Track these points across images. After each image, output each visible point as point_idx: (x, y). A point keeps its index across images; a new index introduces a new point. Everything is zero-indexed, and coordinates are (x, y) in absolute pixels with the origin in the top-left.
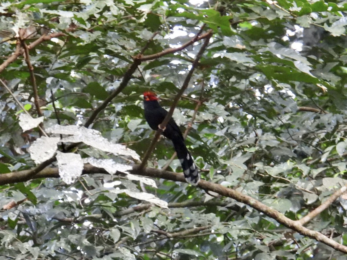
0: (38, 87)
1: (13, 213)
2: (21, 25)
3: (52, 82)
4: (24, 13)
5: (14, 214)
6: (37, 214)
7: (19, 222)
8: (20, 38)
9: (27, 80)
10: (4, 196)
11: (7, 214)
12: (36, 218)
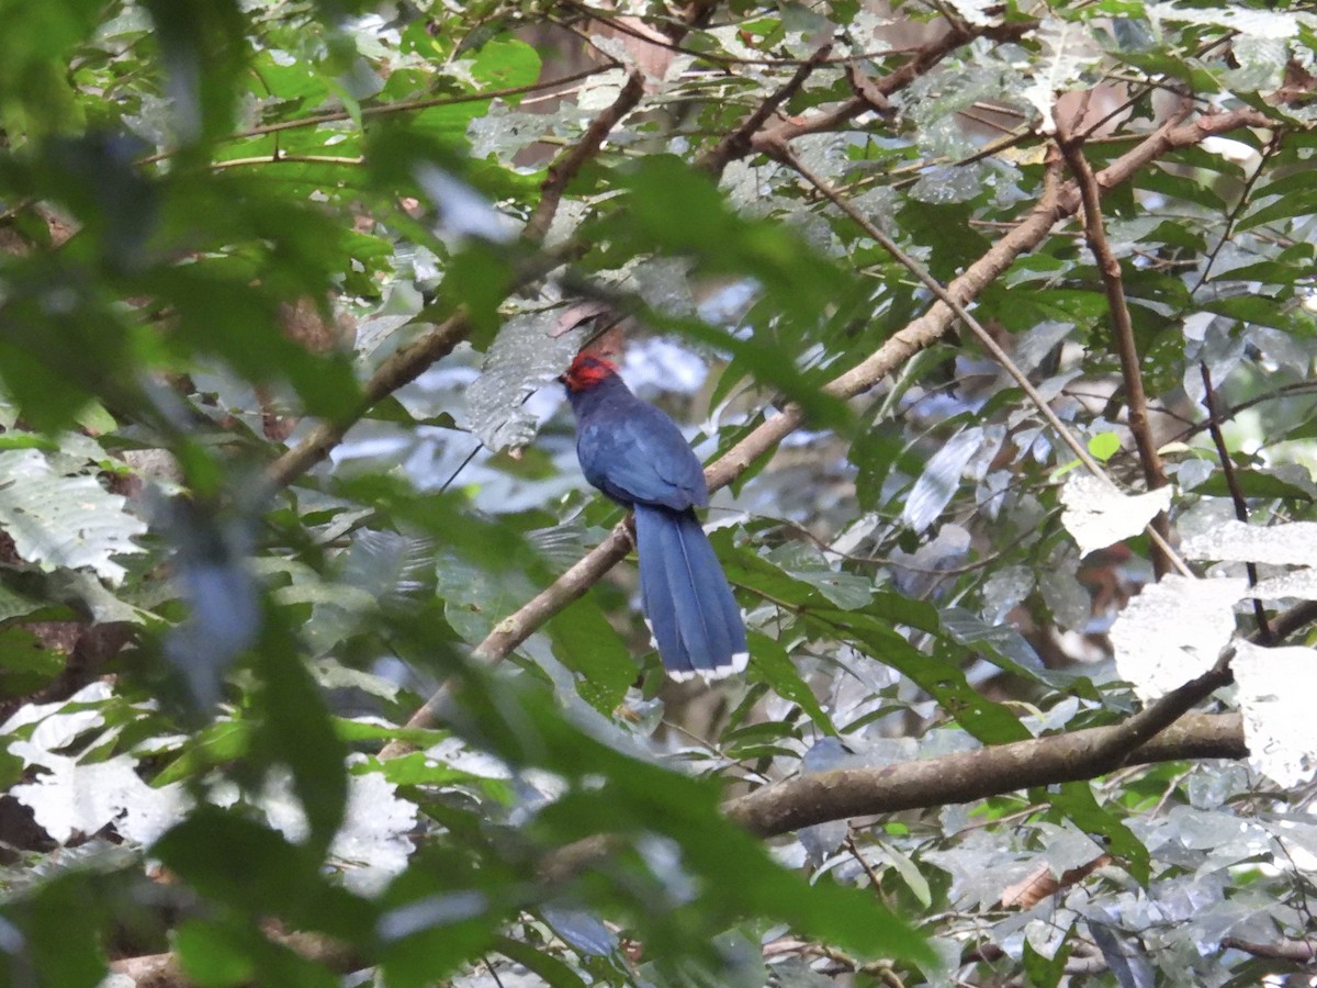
0: (1149, 360)
1: (1048, 922)
2: (1065, 77)
3: (1212, 331)
4: (1076, 24)
5: (1049, 929)
6: (1154, 925)
7: (1074, 963)
8: (1058, 135)
9: (1095, 329)
10: (1003, 850)
11: (1021, 929)
12: (1148, 945)
